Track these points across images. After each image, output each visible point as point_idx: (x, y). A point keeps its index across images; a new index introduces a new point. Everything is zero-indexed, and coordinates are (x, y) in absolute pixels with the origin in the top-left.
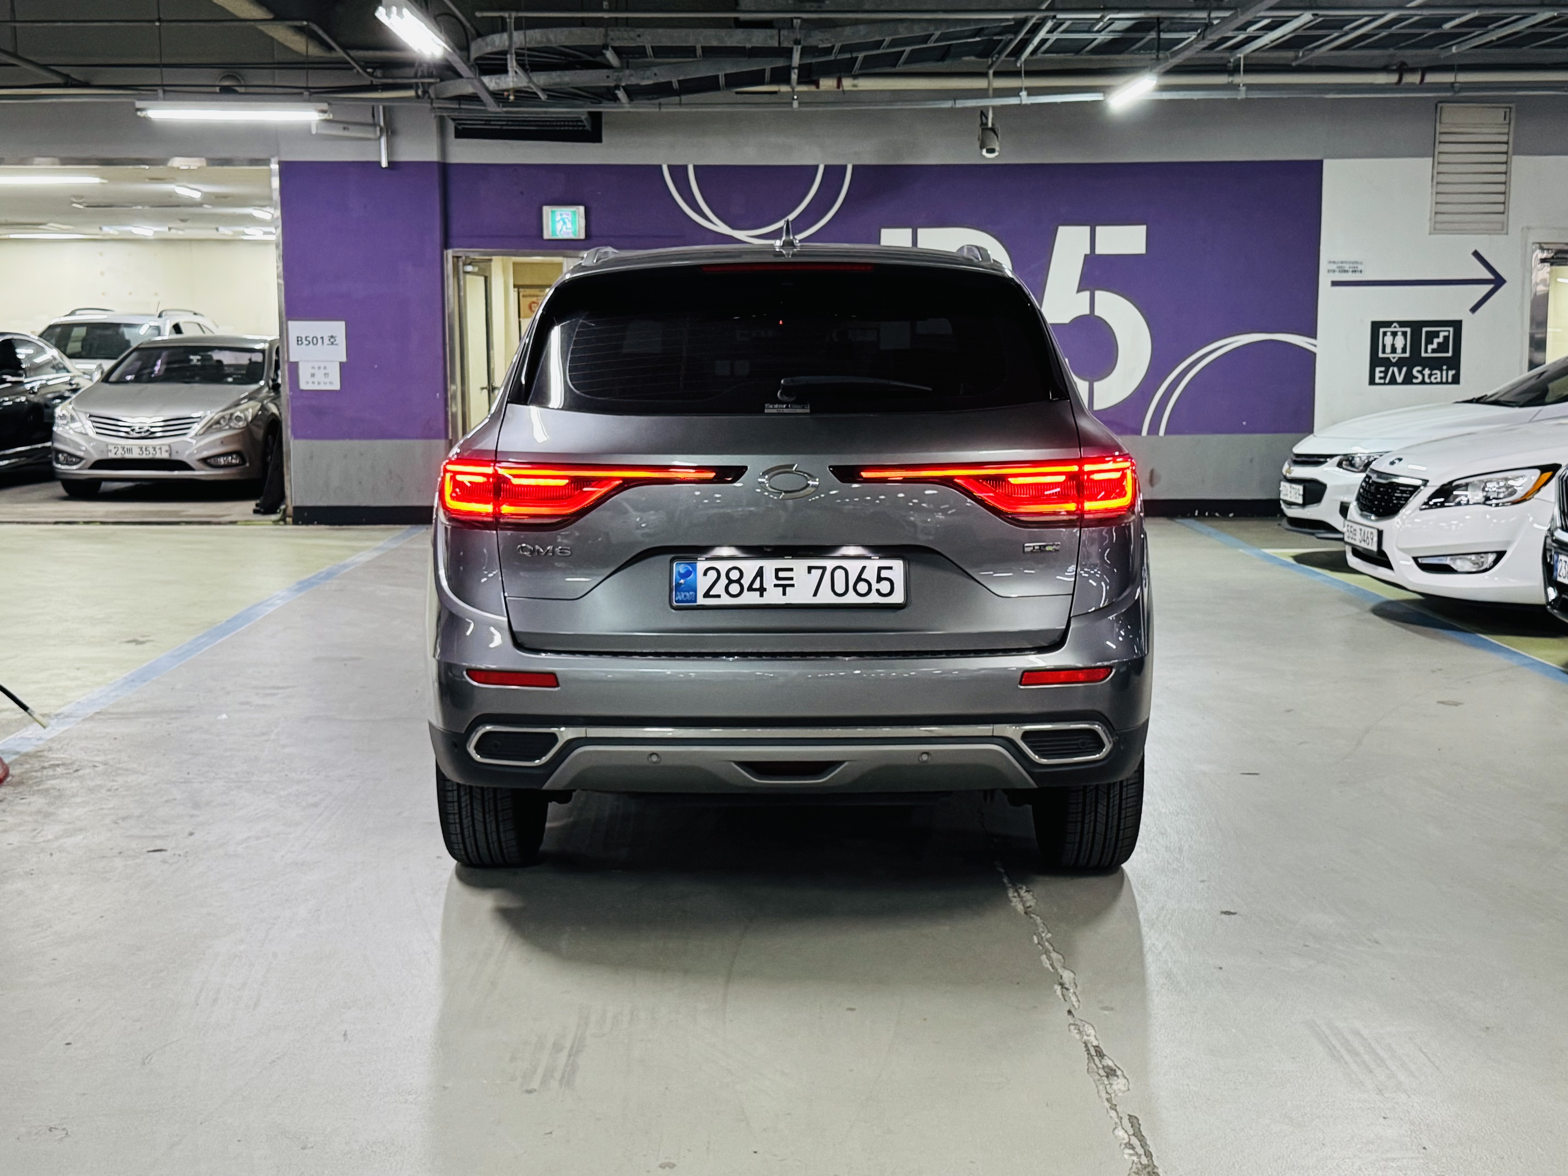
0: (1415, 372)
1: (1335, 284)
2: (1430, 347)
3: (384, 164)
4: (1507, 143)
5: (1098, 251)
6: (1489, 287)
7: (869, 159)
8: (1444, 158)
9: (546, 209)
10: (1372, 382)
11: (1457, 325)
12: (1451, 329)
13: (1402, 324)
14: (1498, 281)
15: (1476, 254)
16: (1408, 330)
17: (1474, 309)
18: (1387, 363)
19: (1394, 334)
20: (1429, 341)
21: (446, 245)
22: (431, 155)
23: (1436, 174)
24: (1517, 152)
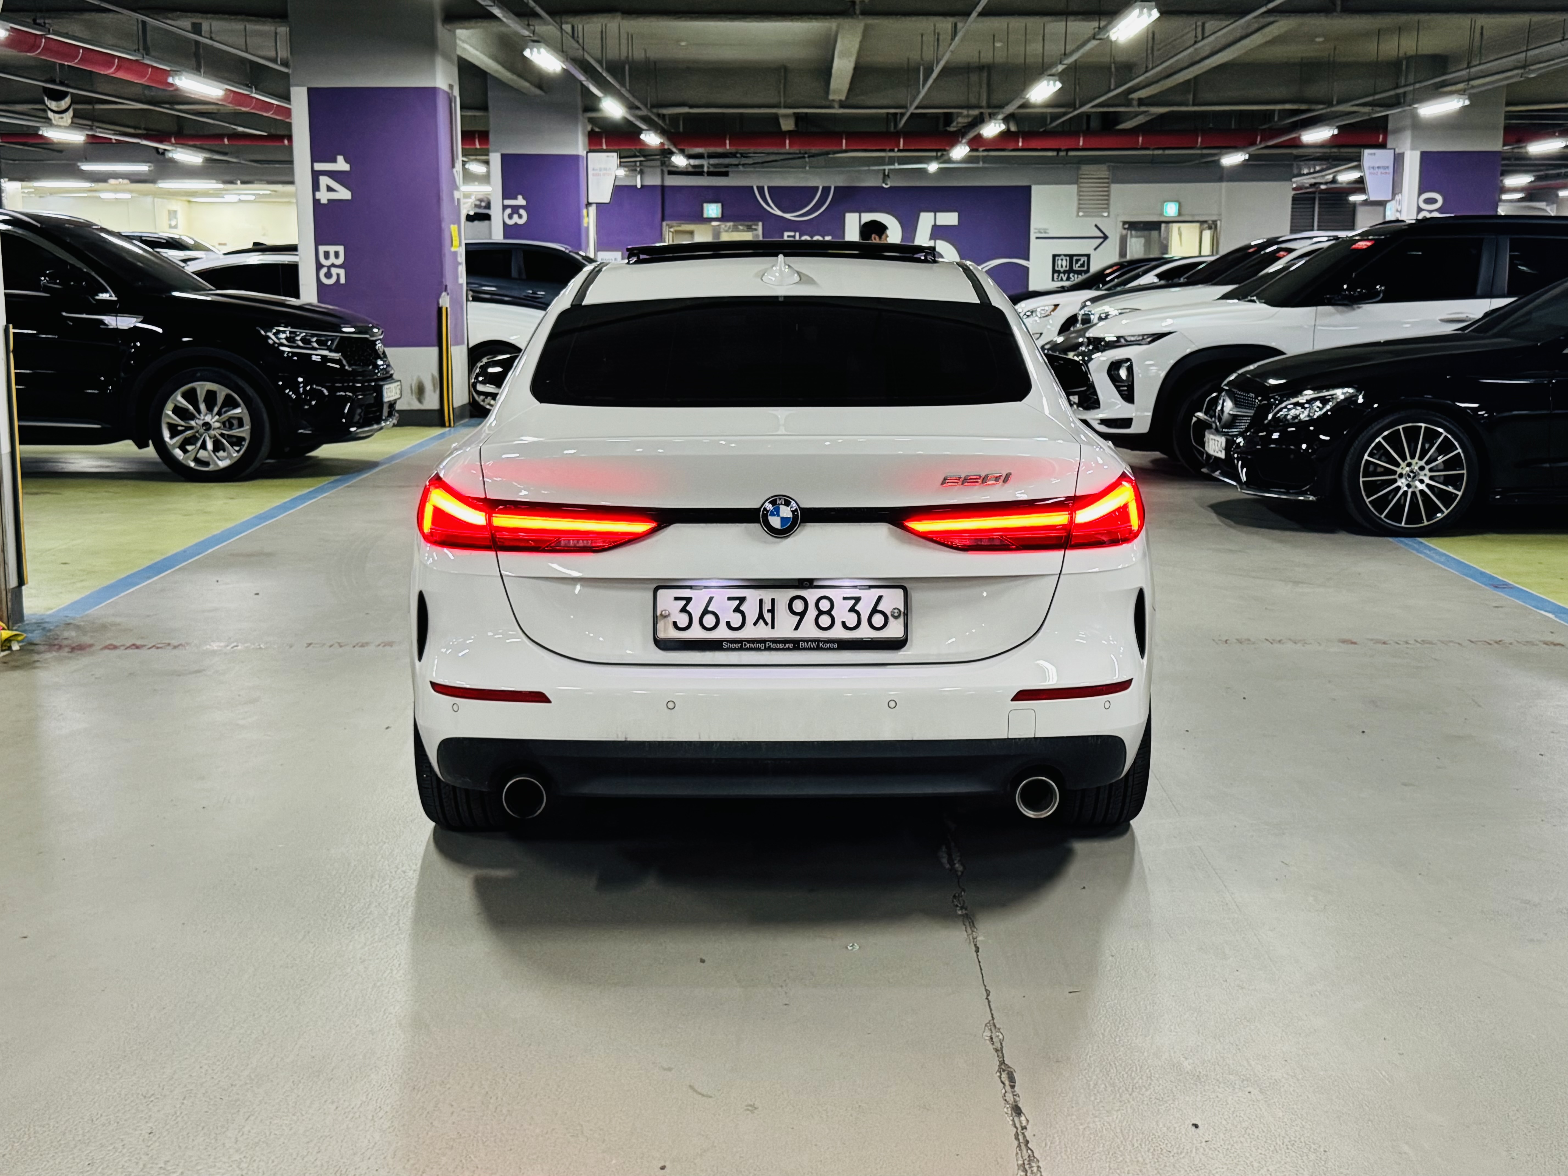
0: (1071, 275)
1: (1037, 238)
2: (1077, 265)
3: (639, 186)
4: (1108, 179)
5: (938, 223)
6: (1101, 240)
7: (841, 184)
8: (1082, 185)
9: (705, 205)
10: (1053, 280)
11: (1088, 256)
12: (1086, 259)
13: (1065, 255)
14: (1105, 237)
15: (1096, 226)
16: (1068, 258)
17: (1095, 249)
18: (1059, 272)
19: (1062, 260)
20: (1077, 263)
21: (663, 219)
22: (658, 182)
23: (1079, 191)
24: (1113, 182)
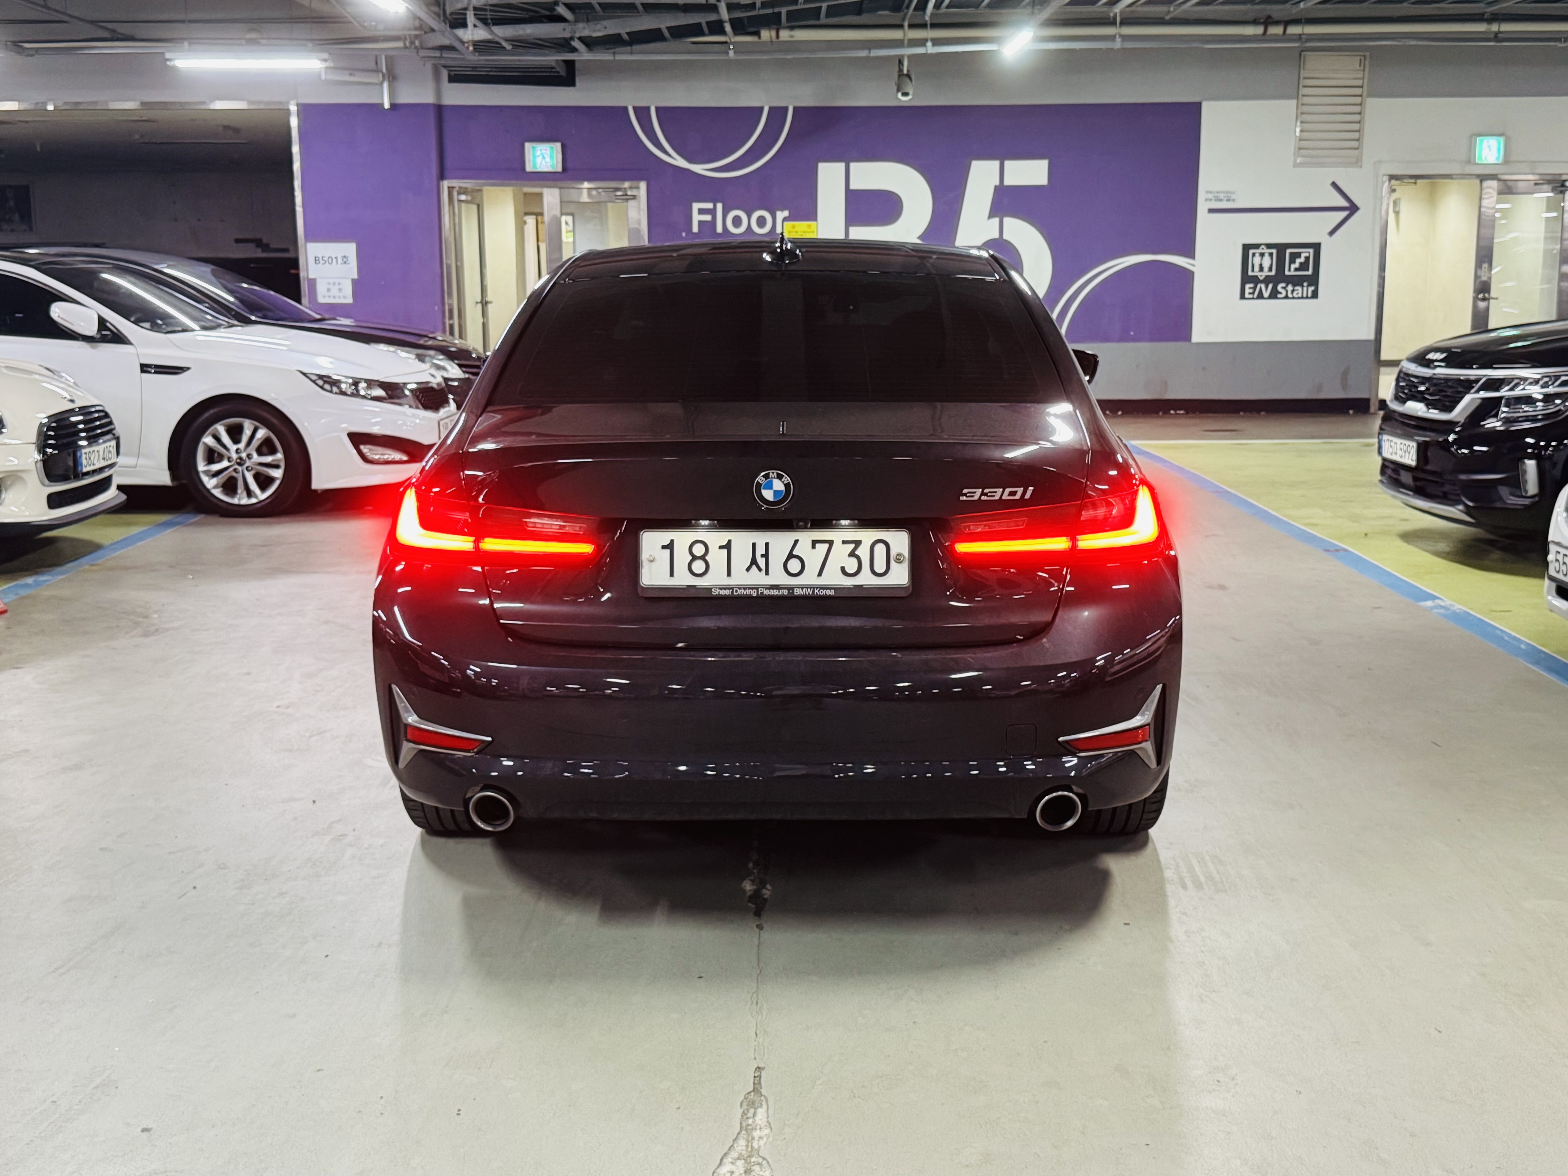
0: (1279, 288)
1: (1211, 211)
2: (1293, 266)
3: (387, 106)
4: (1362, 87)
5: (1007, 182)
6: (1343, 214)
7: (805, 102)
8: (1306, 100)
9: (528, 145)
10: (1242, 297)
11: (1317, 247)
12: (1311, 251)
13: (1269, 246)
14: (1353, 209)
15: (1334, 185)
16: (1274, 251)
17: (1331, 233)
18: (1255, 280)
19: (1262, 255)
20: (1292, 261)
21: (442, 176)
22: (428, 98)
23: (1299, 114)
24: (1370, 95)
